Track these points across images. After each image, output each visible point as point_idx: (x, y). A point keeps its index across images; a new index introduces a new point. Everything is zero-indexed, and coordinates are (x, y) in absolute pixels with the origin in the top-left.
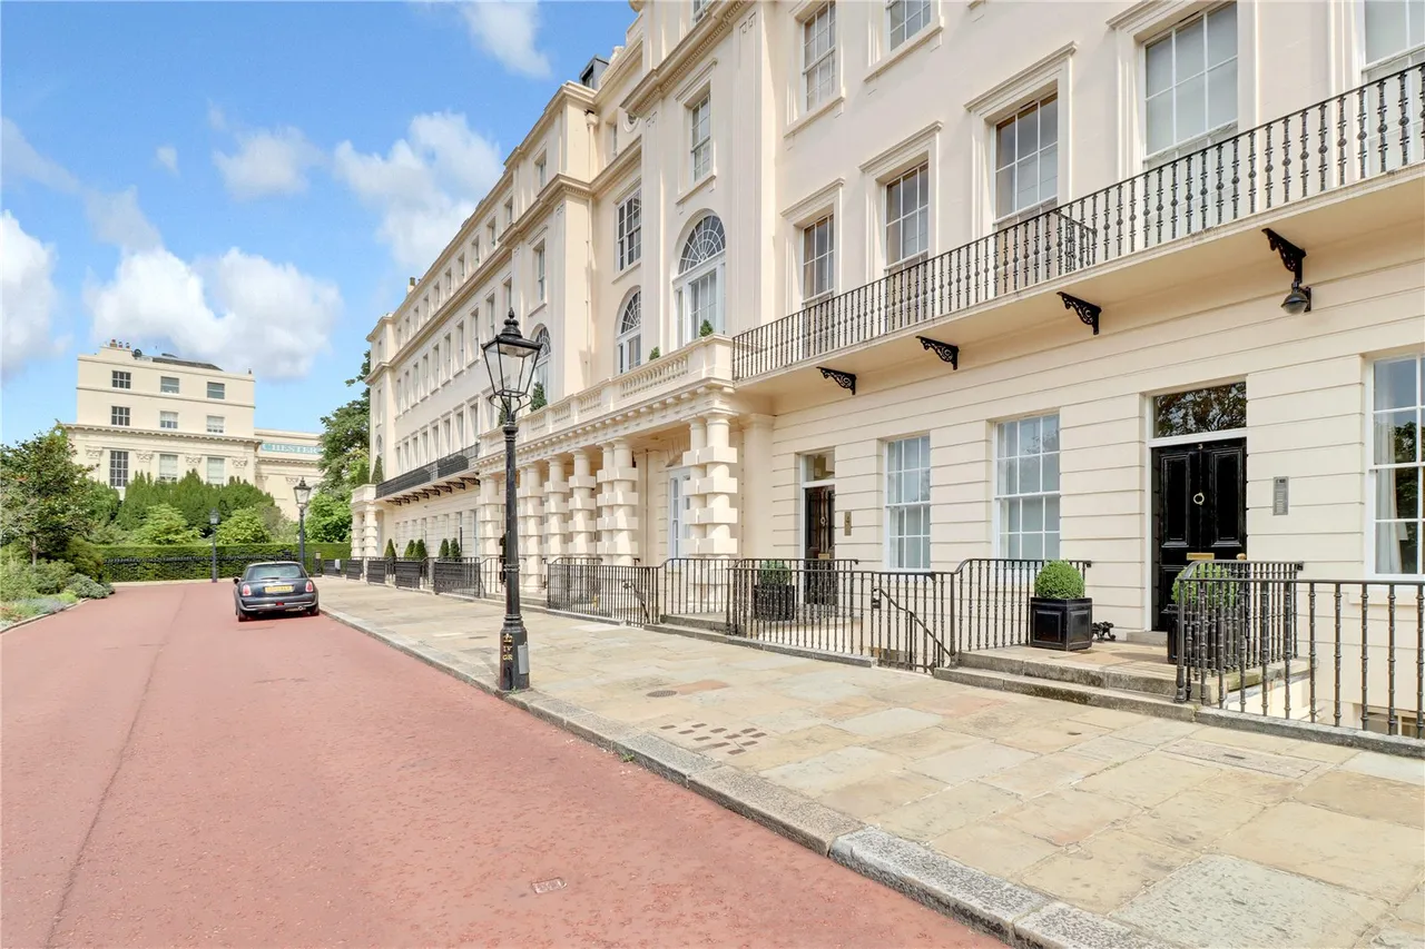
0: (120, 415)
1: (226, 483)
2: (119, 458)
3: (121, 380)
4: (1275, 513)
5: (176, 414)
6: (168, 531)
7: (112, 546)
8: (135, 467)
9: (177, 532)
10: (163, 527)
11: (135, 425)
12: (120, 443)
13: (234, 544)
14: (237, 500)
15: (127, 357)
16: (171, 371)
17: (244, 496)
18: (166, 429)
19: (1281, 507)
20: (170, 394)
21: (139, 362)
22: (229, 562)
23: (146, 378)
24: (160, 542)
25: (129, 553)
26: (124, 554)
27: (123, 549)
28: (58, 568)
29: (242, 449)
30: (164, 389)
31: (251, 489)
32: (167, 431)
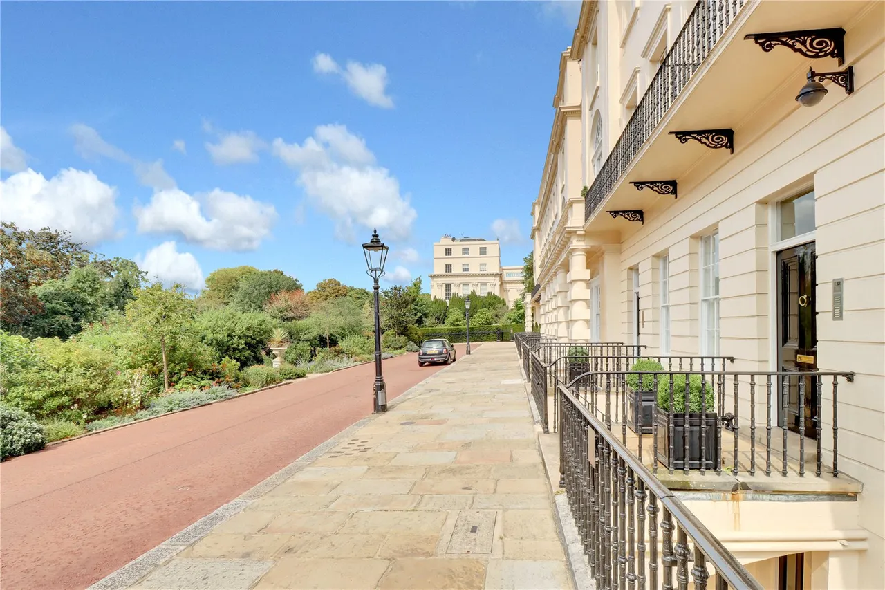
0: (449, 268)
1: (486, 295)
2: (448, 286)
3: (448, 252)
4: (834, 319)
5: (468, 265)
6: (457, 320)
7: (434, 328)
8: (454, 290)
9: (460, 321)
10: (454, 319)
11: (454, 272)
12: (448, 281)
13: (478, 326)
14: (490, 303)
15: (449, 241)
16: (466, 244)
17: (493, 302)
18: (465, 272)
19: (838, 314)
20: (466, 256)
21: (455, 243)
22: (475, 335)
23: (457, 249)
24: (454, 326)
25: (439, 331)
26: (437, 331)
27: (436, 329)
28: (403, 338)
29: (493, 278)
30: (464, 253)
31: (495, 297)
32: (466, 274)
